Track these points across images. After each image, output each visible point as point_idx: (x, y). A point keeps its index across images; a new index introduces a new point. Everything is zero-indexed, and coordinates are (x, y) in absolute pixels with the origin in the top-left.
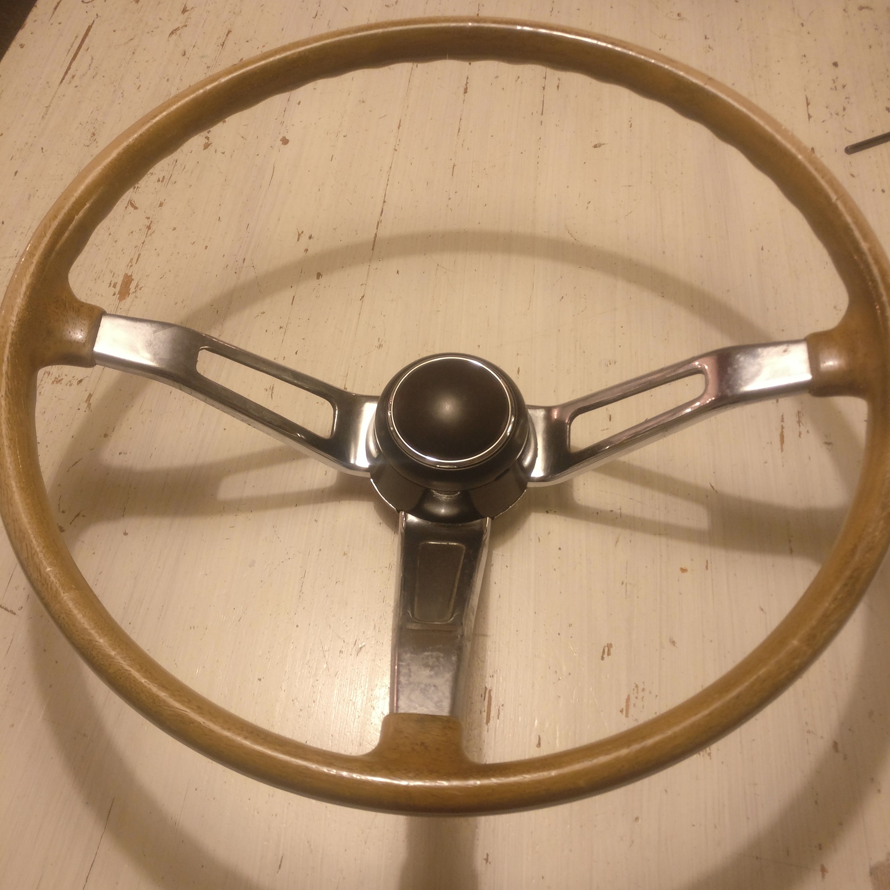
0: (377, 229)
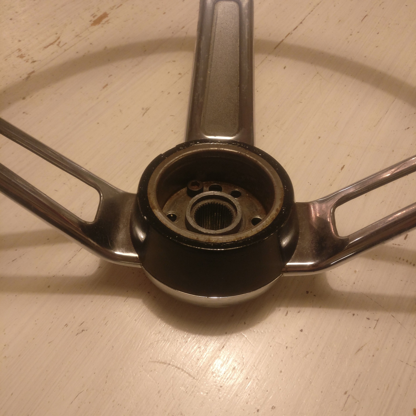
0: (286, 37)
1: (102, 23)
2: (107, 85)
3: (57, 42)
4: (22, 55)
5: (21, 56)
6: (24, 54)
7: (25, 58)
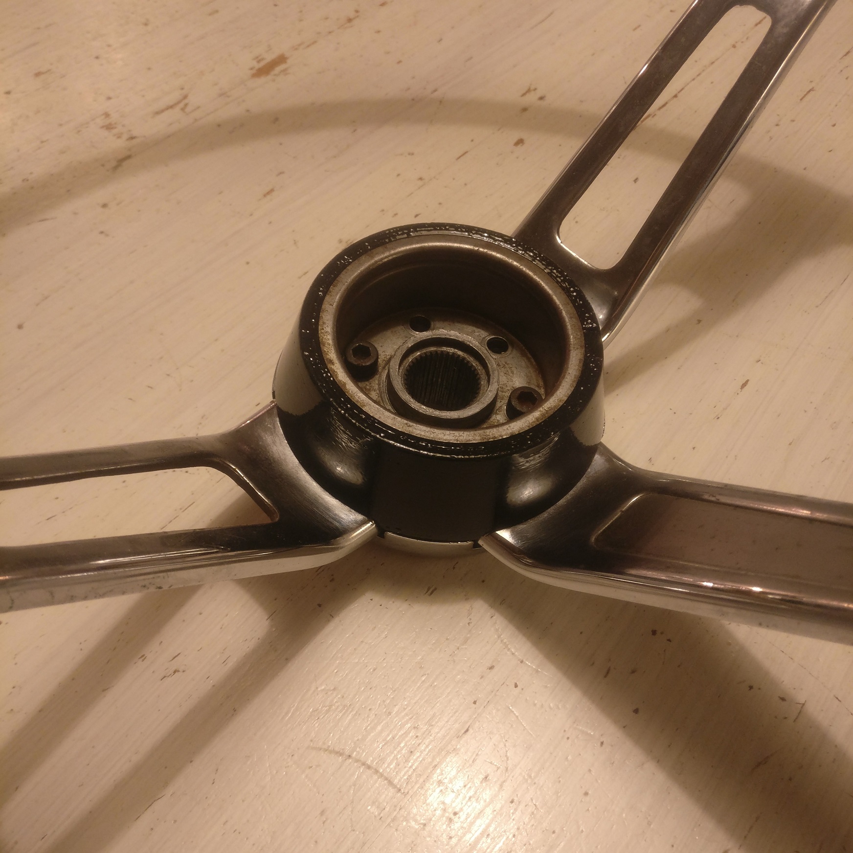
1: (273, 73)
2: (272, 191)
3: (182, 105)
4: (110, 124)
5: (109, 127)
6: (115, 123)
7: (115, 131)
